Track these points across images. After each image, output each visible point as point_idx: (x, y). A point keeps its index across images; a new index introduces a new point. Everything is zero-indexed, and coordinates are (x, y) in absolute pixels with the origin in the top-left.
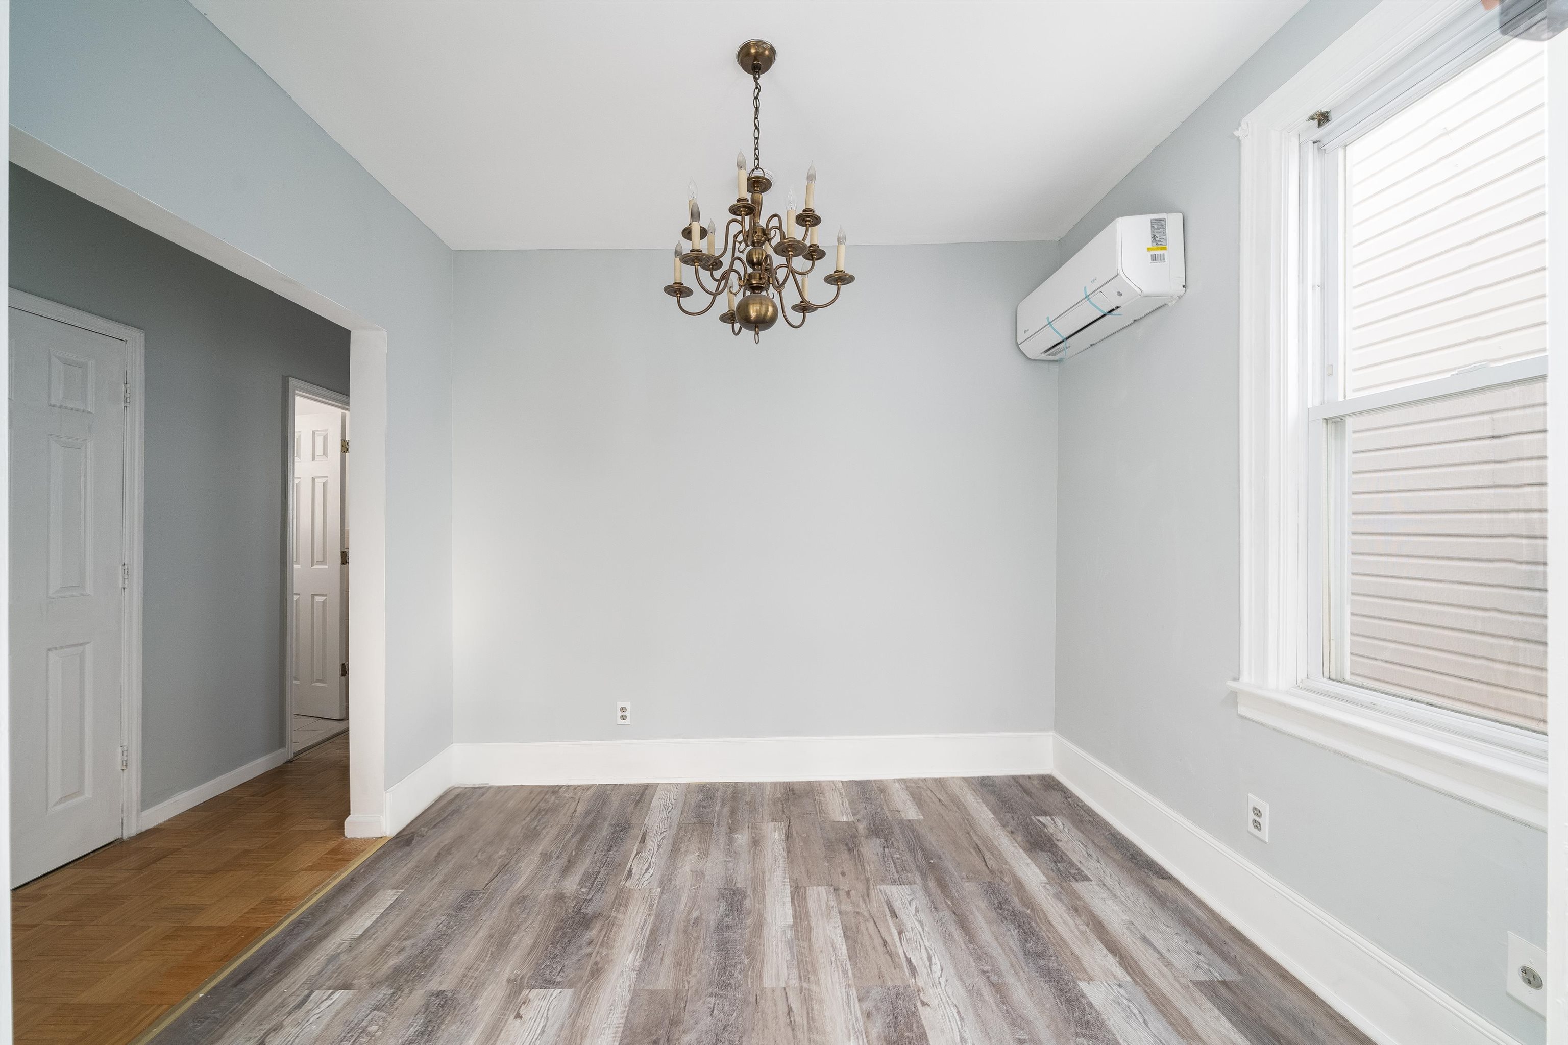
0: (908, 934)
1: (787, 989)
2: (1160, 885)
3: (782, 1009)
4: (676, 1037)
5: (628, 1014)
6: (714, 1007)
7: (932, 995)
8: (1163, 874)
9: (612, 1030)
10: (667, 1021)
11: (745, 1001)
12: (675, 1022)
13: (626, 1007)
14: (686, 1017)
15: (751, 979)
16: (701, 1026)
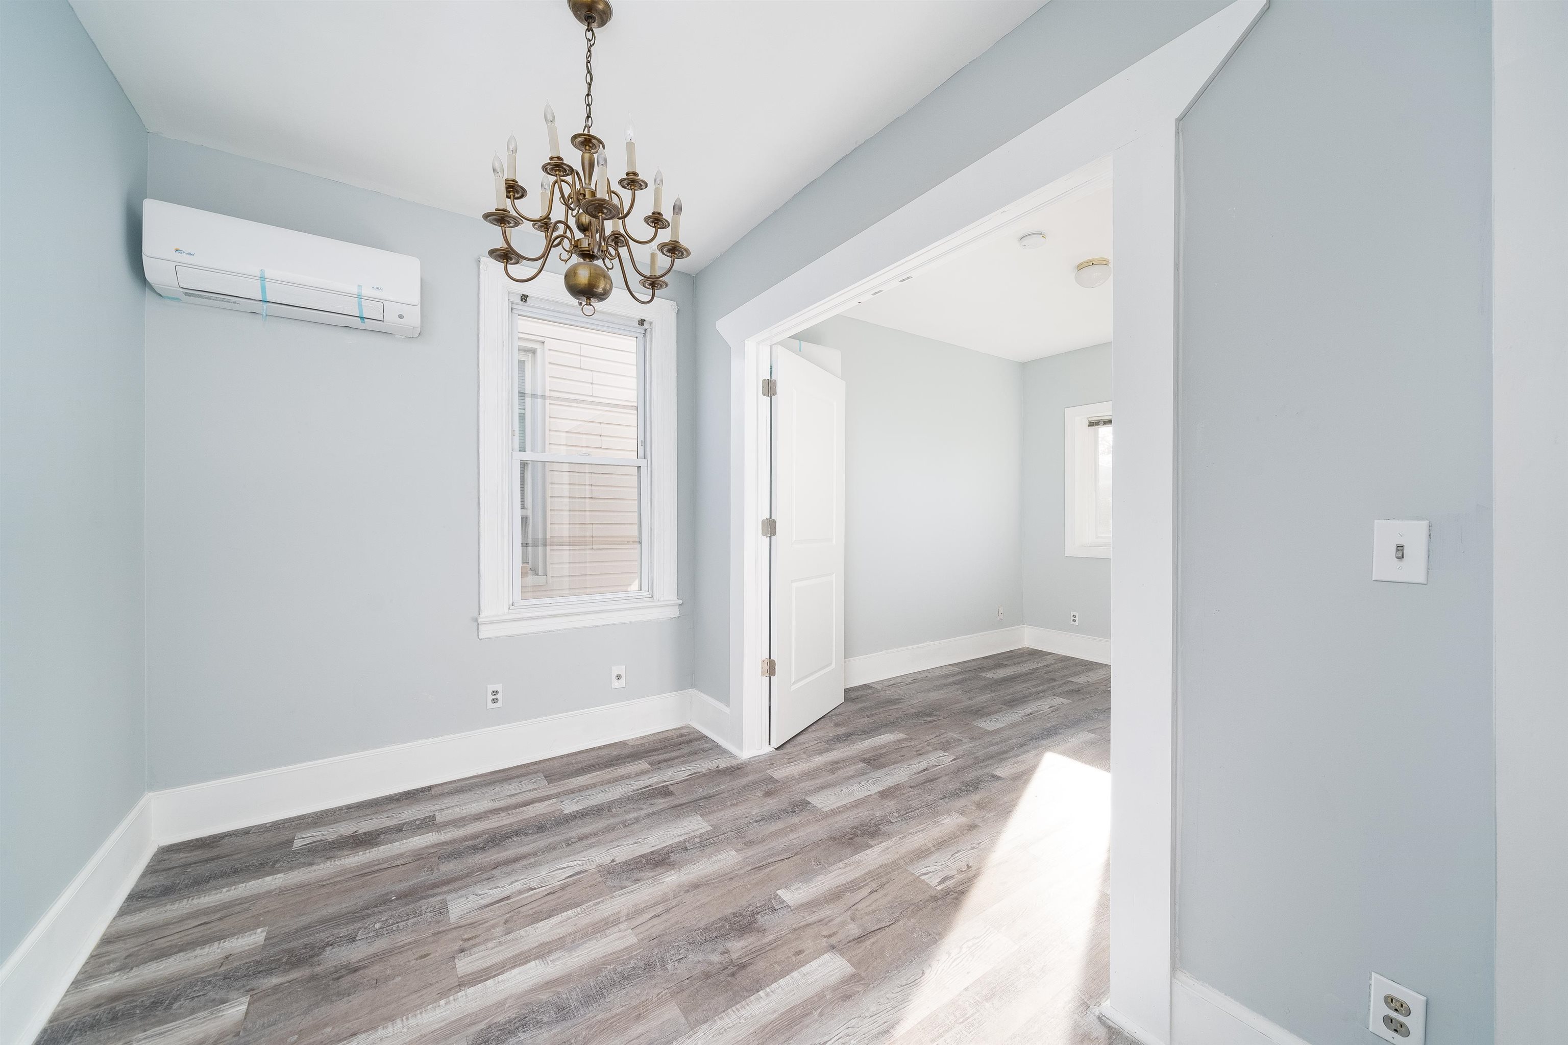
0: (533, 885)
1: (632, 928)
2: (433, 792)
3: (655, 921)
4: (719, 966)
5: (720, 1013)
6: (677, 960)
7: (598, 861)
8: (429, 788)
9: (743, 1012)
10: (709, 981)
11: (659, 945)
12: (707, 975)
13: (715, 1021)
14: (697, 971)
15: (632, 953)
16: (700, 957)
